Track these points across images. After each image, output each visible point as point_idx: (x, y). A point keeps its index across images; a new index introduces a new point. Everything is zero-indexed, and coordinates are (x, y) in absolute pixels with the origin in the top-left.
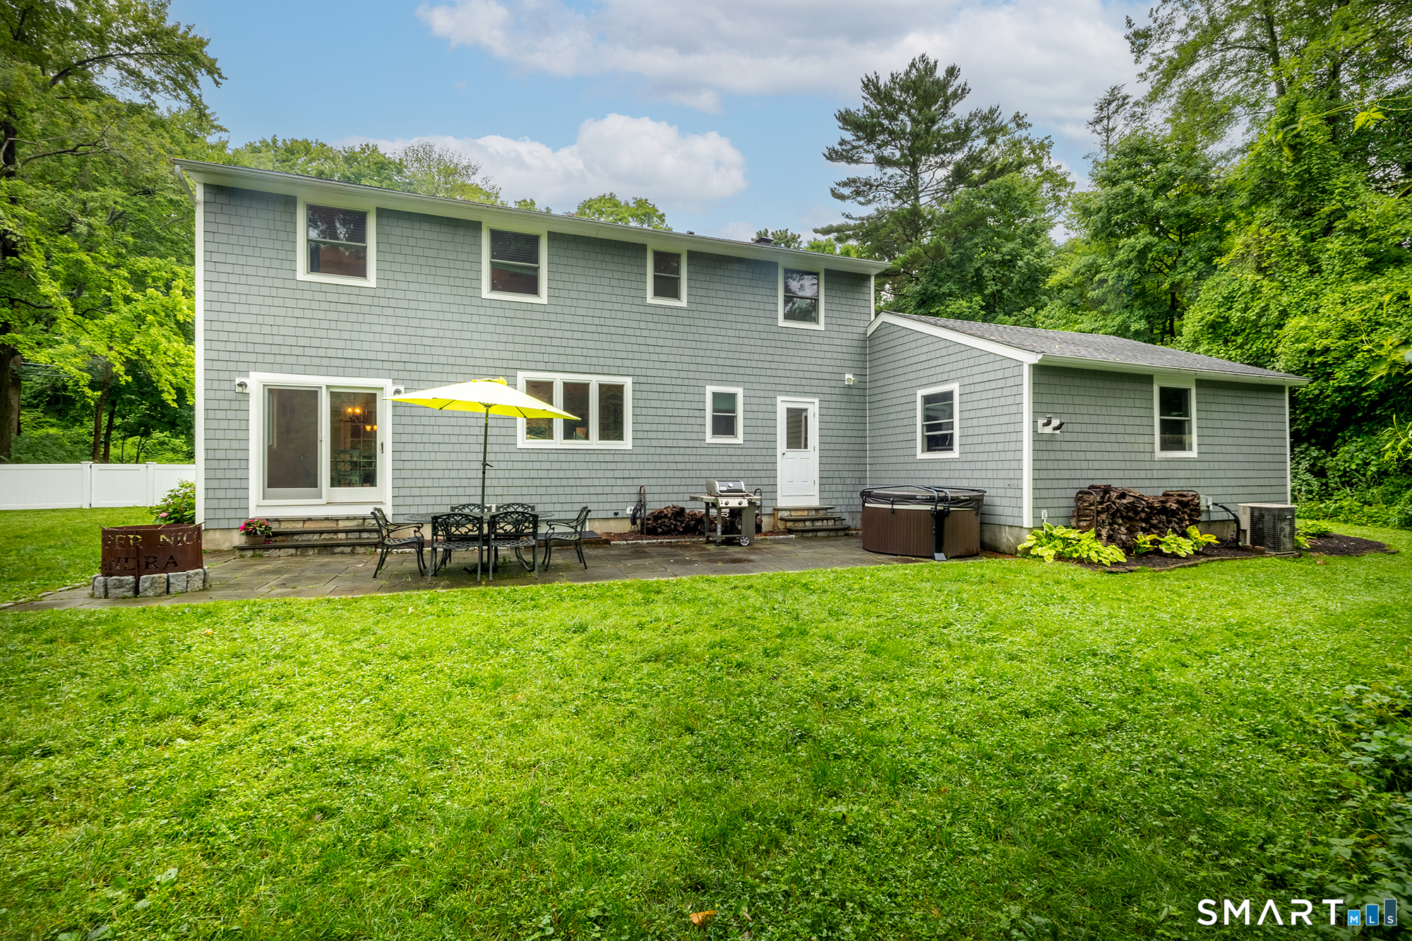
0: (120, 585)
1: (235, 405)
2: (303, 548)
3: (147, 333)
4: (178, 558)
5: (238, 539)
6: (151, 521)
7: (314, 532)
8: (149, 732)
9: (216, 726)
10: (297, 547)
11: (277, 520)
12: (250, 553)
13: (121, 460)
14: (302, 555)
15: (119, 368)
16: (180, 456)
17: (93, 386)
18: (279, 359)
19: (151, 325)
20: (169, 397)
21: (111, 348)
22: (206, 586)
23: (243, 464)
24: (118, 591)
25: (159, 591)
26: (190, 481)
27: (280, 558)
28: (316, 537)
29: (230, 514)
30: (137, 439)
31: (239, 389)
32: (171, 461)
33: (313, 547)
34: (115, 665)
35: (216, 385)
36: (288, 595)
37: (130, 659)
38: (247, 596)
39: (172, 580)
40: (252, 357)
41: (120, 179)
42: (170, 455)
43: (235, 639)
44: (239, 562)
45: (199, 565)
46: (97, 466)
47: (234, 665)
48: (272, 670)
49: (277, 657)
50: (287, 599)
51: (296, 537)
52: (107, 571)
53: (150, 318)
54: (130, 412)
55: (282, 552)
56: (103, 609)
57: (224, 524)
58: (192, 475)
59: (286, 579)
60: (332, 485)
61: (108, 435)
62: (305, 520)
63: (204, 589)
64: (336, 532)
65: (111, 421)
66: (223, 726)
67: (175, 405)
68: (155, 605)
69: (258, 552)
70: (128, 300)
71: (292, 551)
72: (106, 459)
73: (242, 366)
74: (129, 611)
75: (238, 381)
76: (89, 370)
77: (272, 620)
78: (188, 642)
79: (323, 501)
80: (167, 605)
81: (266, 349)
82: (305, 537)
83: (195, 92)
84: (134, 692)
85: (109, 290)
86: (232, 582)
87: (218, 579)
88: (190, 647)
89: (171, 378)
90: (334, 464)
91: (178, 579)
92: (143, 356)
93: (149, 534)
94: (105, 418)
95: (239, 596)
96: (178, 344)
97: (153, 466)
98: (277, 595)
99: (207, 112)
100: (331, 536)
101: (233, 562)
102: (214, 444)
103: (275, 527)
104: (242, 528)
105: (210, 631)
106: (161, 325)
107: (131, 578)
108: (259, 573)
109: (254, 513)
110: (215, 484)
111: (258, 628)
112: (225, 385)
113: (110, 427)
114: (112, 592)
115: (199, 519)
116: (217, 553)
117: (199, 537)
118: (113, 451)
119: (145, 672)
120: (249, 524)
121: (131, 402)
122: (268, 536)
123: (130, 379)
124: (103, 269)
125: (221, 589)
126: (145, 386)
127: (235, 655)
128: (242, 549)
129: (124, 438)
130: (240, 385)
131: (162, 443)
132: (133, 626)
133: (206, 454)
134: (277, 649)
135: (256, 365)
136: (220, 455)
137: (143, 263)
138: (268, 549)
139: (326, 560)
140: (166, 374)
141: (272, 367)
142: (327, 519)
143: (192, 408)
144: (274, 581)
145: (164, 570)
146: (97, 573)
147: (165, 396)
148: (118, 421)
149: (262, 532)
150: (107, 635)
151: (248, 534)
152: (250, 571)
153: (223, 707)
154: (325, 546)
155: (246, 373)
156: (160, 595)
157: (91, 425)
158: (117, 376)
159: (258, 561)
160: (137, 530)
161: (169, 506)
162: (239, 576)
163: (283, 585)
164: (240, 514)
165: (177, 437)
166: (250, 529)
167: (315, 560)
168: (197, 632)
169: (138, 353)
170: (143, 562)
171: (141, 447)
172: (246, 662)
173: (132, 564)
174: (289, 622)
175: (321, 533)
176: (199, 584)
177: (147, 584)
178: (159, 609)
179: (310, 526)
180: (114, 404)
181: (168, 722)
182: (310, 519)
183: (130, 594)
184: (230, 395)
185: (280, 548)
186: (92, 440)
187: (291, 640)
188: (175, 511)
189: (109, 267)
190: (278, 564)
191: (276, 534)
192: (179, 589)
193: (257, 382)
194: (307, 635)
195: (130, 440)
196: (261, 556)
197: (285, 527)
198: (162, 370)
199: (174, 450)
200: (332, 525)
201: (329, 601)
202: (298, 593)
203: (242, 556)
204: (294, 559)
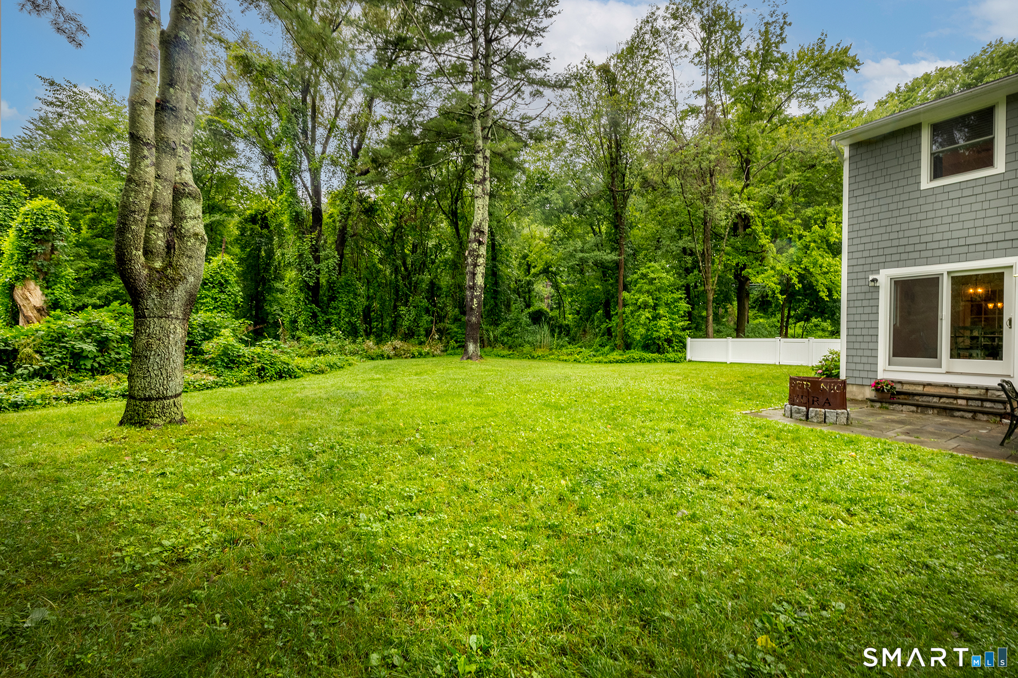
0: (799, 412)
1: (869, 296)
2: (924, 408)
3: (810, 255)
4: (831, 400)
5: (869, 393)
6: (812, 374)
7: (934, 396)
8: (821, 507)
9: (863, 521)
10: (917, 406)
11: (900, 382)
12: (878, 405)
13: (794, 337)
14: (922, 412)
15: (795, 280)
16: (827, 334)
17: (782, 293)
18: (904, 256)
19: (813, 249)
20: (823, 295)
21: (791, 269)
22: (848, 423)
23: (874, 338)
24: (797, 415)
25: (820, 420)
26: (836, 350)
27: (903, 413)
28: (936, 400)
29: (864, 374)
30: (802, 323)
31: (872, 284)
32: (821, 337)
33: (933, 407)
34: (799, 459)
35: (855, 283)
36: (912, 442)
37: (807, 458)
38: (880, 436)
39: (827, 414)
40: (882, 259)
41: (797, 165)
42: (820, 333)
43: (872, 465)
44: (870, 410)
45: (844, 407)
46: (783, 340)
47: (872, 483)
48: (903, 497)
49: (907, 488)
50: (912, 446)
51: (917, 398)
52: (792, 403)
53: (812, 245)
54: (799, 306)
55: (905, 408)
56: (791, 424)
57: (859, 381)
58: (839, 345)
59: (909, 430)
60: (952, 357)
61: (787, 321)
62: (925, 385)
63: (847, 424)
64: (956, 398)
65: (789, 313)
66: (868, 524)
67: (827, 299)
68: (819, 429)
69: (884, 405)
70: (800, 237)
71: (914, 408)
72: (786, 336)
73: (874, 267)
74: (804, 428)
75: (871, 278)
76: (779, 284)
77: (900, 458)
78: (840, 457)
79: (943, 370)
80: (825, 430)
81: (894, 250)
82: (925, 399)
83: (842, 85)
84: (810, 479)
85: (792, 233)
86: (866, 423)
87: (857, 419)
88: (841, 462)
89: (825, 282)
90: (954, 338)
91: (831, 413)
92: (809, 270)
93: (814, 382)
94: (786, 312)
95: (873, 435)
96: (829, 259)
97: (812, 340)
98: (903, 440)
99: (851, 94)
100: (951, 400)
101: (866, 409)
102: (853, 325)
103: (898, 387)
104: (872, 386)
105: (854, 454)
106: (819, 248)
107: (804, 409)
108: (887, 421)
109: (881, 375)
110: (853, 352)
111: (889, 461)
112: (862, 282)
113: (789, 317)
114: (794, 415)
115: (843, 376)
116: (855, 401)
117: (845, 388)
118: (790, 331)
119: (816, 468)
120: (878, 383)
121: (799, 301)
122: (893, 394)
123: (800, 286)
124: (788, 222)
125: (859, 427)
126: (810, 290)
127: (873, 476)
128: (872, 401)
129: (795, 323)
130: (873, 281)
131: (816, 326)
132: (807, 439)
133: (848, 332)
134: (907, 483)
135: (885, 265)
136: (857, 332)
137: (809, 212)
138: (893, 403)
139: (946, 420)
140: (821, 280)
141: (898, 264)
142: (946, 386)
143: (839, 301)
144: (899, 429)
145: (823, 407)
146: (787, 403)
147: (821, 294)
148: (792, 313)
149: (888, 391)
150: (794, 440)
151: (877, 390)
152: (879, 418)
153: (867, 510)
154: (945, 409)
155: (877, 271)
156: (820, 423)
157: (779, 316)
158: (794, 285)
159: (885, 412)
160: (807, 379)
161: (823, 366)
162: (871, 420)
163: (907, 433)
164: (871, 375)
165: (825, 321)
166: (878, 387)
167: (933, 420)
168: (845, 452)
169: (805, 269)
170: (811, 400)
171: (804, 329)
172: (881, 484)
173: (804, 400)
174: (915, 464)
175: (941, 397)
176: (845, 420)
177: (813, 414)
178: (821, 431)
179: (928, 390)
180: (791, 302)
181: (831, 506)
182: (929, 385)
183: (804, 418)
184: (865, 289)
185: (903, 404)
186: (779, 325)
187: (918, 479)
188: (827, 369)
189: (791, 220)
190: (903, 416)
191: (899, 393)
192: (832, 421)
193: (885, 277)
194: (931, 479)
195: (798, 324)
196: (887, 408)
197: (906, 388)
198: (819, 277)
199: (823, 330)
200: (952, 392)
201: (952, 456)
202: (922, 443)
203: (872, 406)
204: (915, 415)
